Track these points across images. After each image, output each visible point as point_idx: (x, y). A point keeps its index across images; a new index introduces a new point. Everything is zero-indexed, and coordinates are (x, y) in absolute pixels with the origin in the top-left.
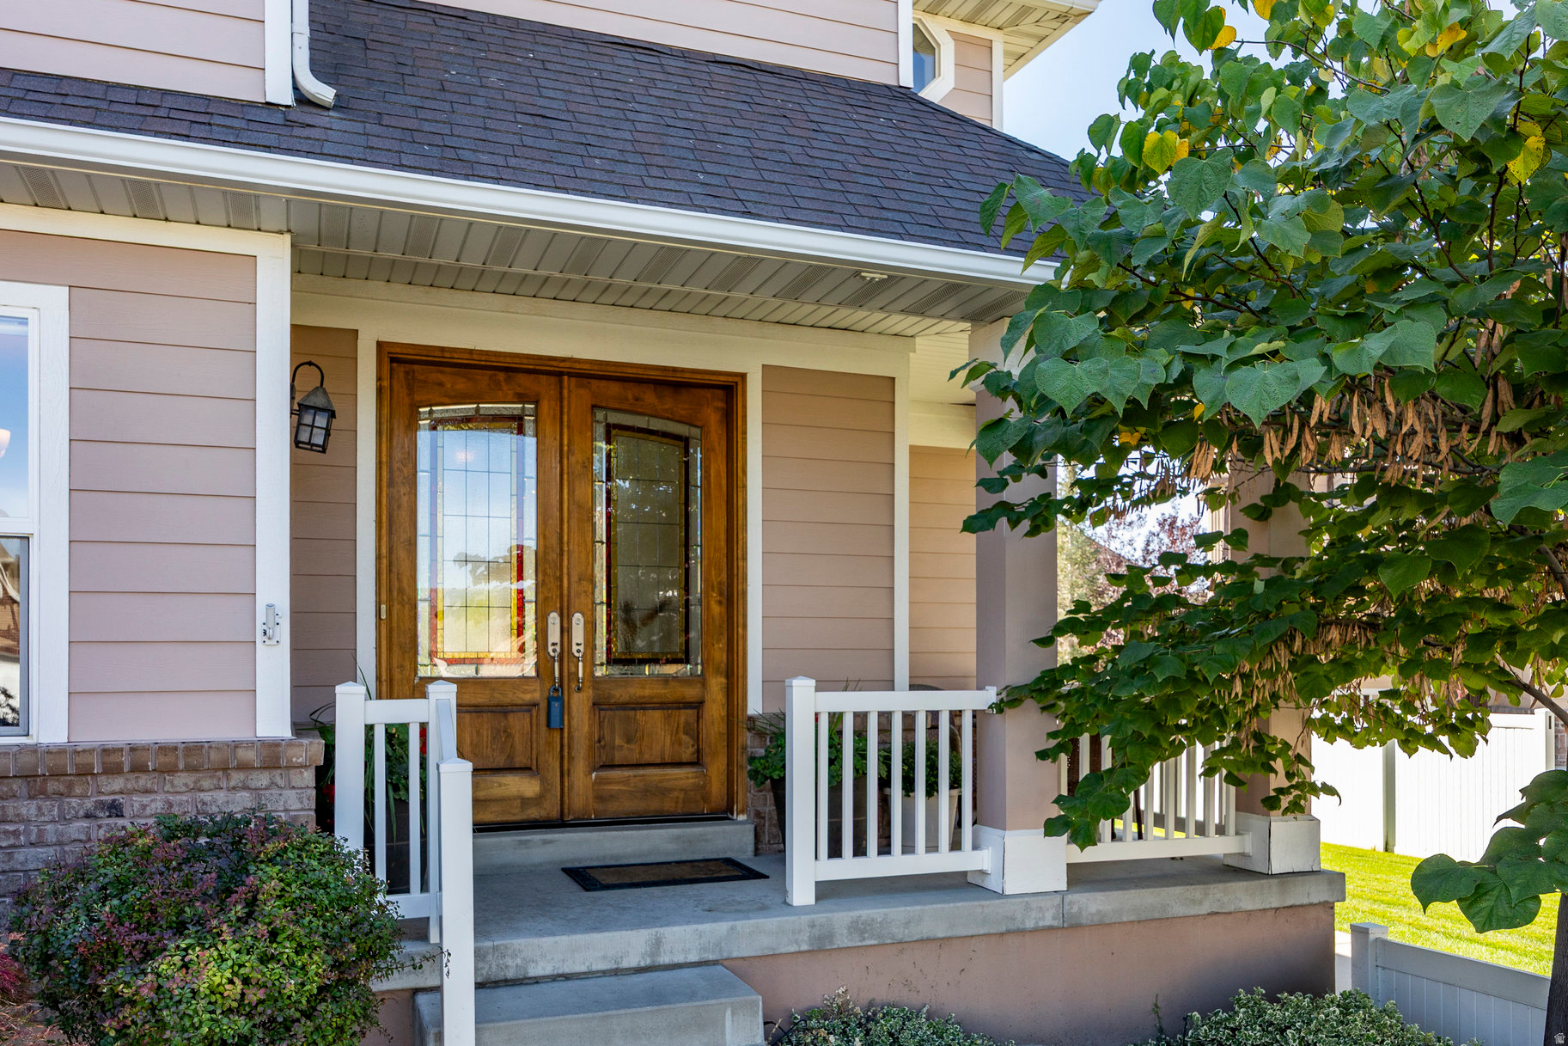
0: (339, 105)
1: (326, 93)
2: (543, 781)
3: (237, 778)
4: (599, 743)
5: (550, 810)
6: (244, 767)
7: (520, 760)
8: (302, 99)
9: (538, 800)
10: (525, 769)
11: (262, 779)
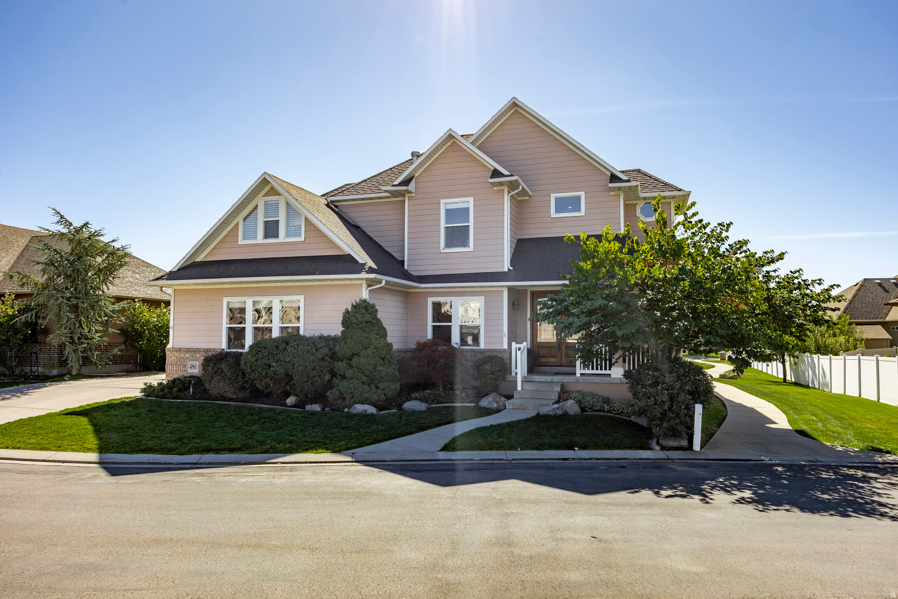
0: (513, 269)
1: (512, 268)
2: (557, 359)
3: (501, 353)
4: (567, 353)
5: (559, 364)
6: (501, 352)
7: (553, 356)
8: (509, 269)
9: (556, 362)
10: (554, 357)
11: (503, 354)
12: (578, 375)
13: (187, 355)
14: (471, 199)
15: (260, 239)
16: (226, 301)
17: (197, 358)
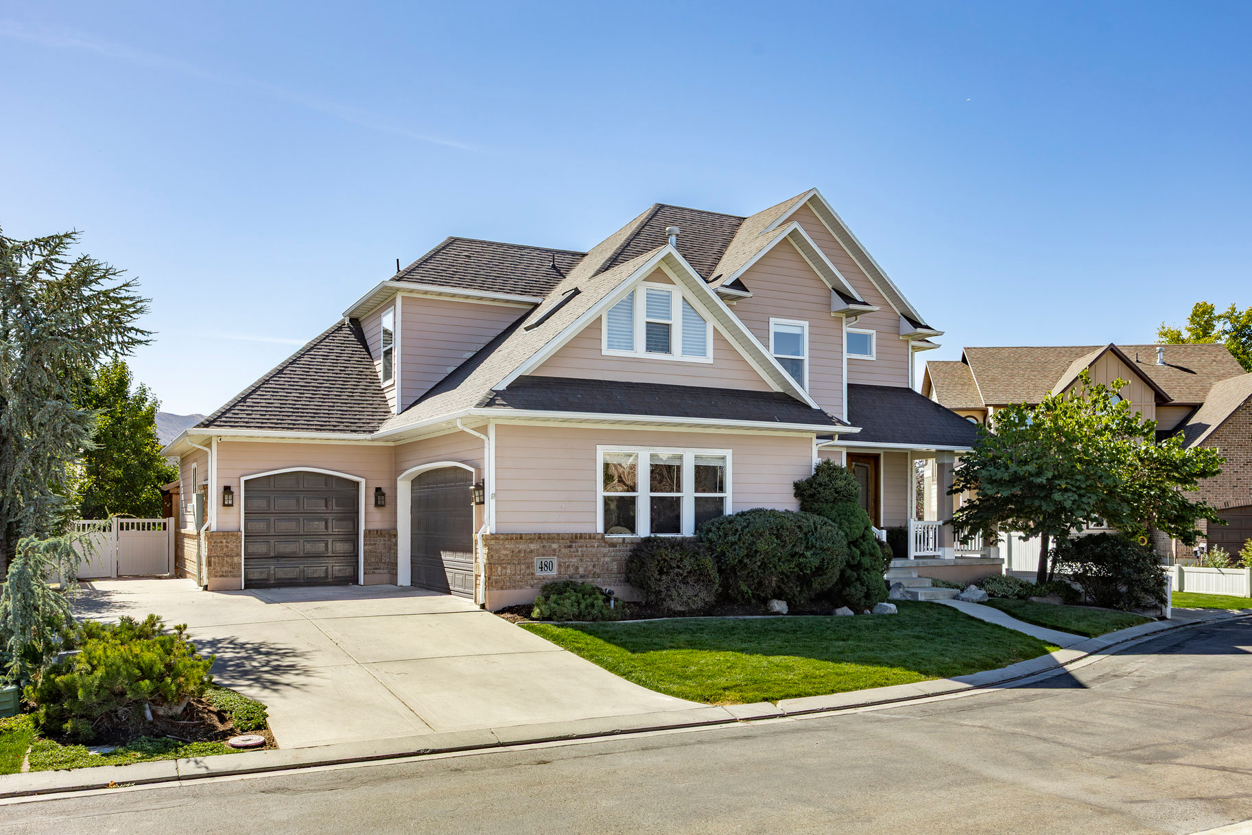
12: (912, 558)
13: (533, 546)
14: (806, 324)
15: (640, 349)
16: (603, 453)
17: (554, 550)
